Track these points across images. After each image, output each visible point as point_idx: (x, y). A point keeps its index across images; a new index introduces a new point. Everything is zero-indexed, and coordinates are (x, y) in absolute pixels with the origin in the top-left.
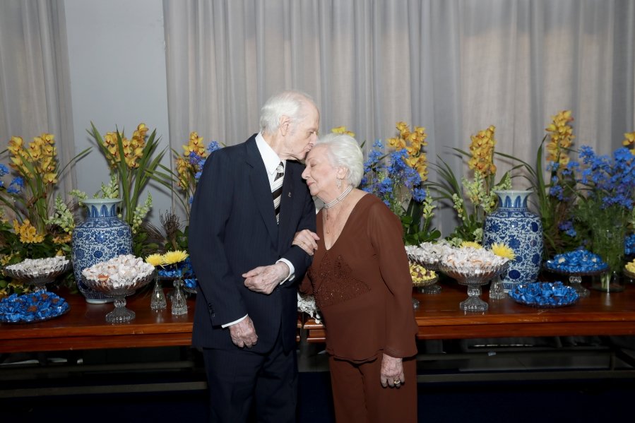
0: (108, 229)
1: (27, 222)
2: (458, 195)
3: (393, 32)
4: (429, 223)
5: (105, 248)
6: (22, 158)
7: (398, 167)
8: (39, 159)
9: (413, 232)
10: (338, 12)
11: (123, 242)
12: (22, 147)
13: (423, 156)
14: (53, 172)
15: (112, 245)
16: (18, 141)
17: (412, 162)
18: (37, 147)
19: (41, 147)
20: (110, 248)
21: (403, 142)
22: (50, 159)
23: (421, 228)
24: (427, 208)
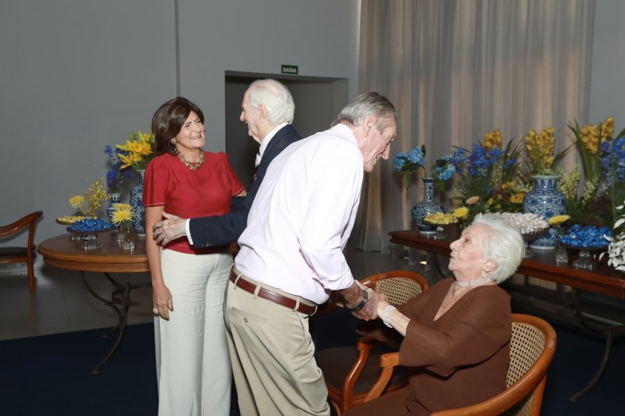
0: (541, 197)
5: (536, 209)
6: (532, 144)
8: (543, 147)
11: (550, 207)
12: (534, 137)
15: (541, 208)
16: (532, 134)
18: (541, 137)
19: (544, 137)
20: (540, 210)
22: (549, 147)
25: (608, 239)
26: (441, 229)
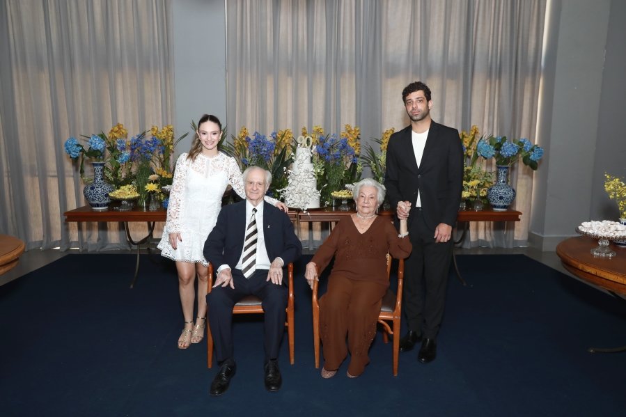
1: (161, 169)
2: (375, 162)
3: (347, 75)
4: (360, 174)
7: (345, 146)
8: (166, 138)
9: (351, 179)
10: (318, 63)
13: (358, 142)
14: (172, 144)
16: (156, 129)
17: (352, 144)
18: (165, 132)
19: (167, 132)
21: (348, 134)
23: (357, 176)
24: (359, 168)
25: (278, 191)
26: (126, 203)
